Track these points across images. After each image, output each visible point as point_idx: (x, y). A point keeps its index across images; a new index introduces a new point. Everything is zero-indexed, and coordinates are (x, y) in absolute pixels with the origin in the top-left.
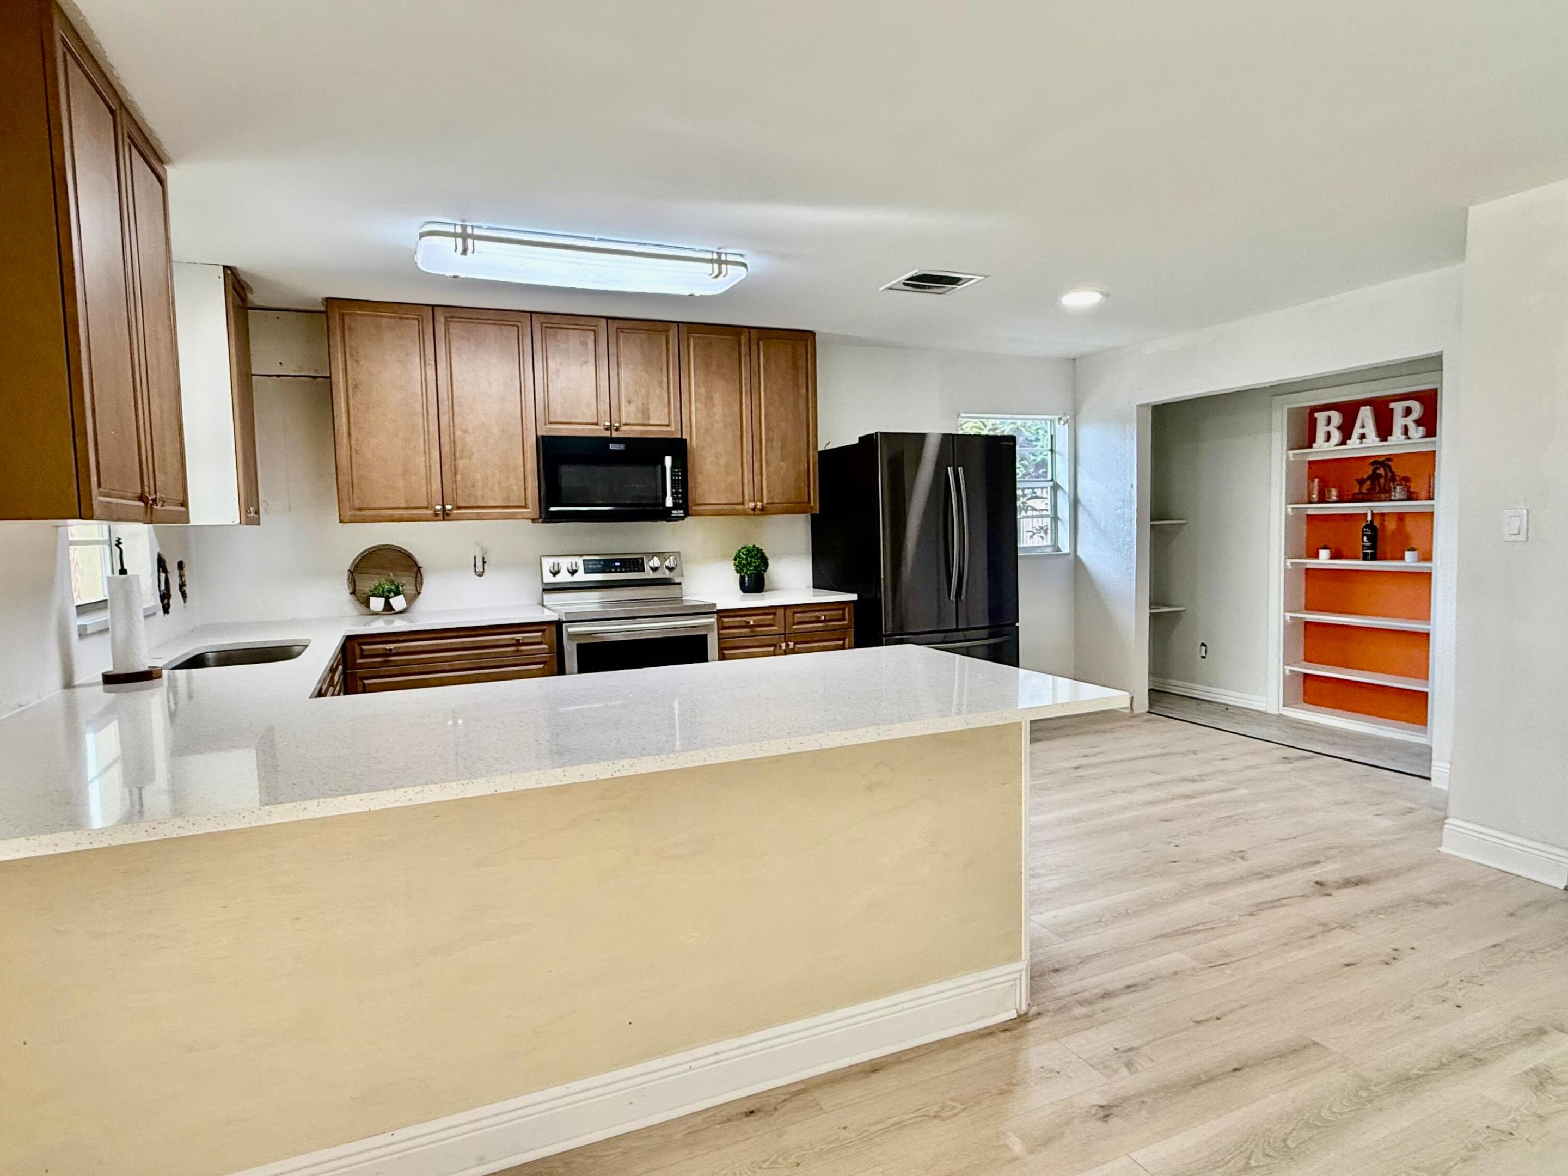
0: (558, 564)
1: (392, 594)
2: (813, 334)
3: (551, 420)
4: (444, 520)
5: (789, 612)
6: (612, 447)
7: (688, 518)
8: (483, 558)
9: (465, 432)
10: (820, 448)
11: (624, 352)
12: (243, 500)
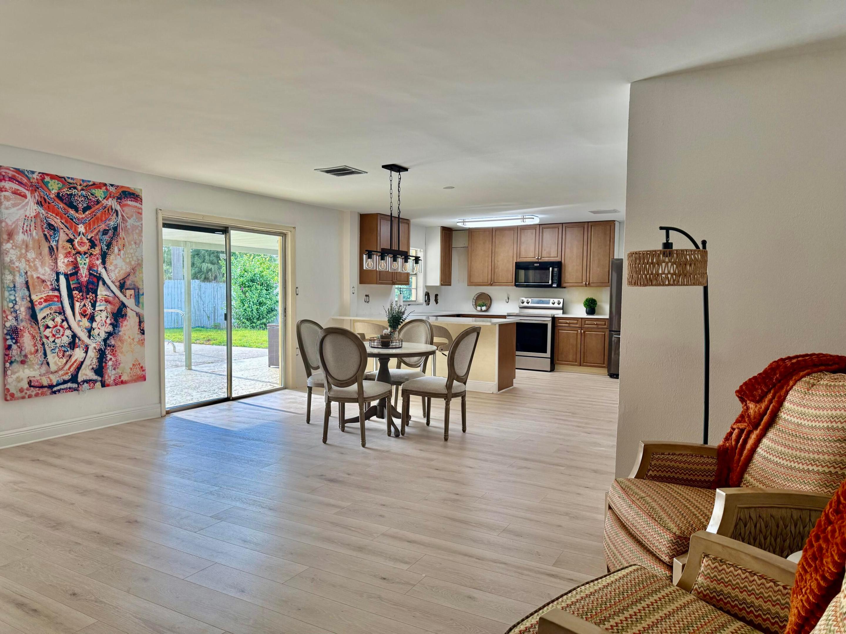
0: (524, 300)
1: (483, 306)
2: (614, 221)
3: (522, 257)
4: (492, 286)
5: (583, 320)
6: (535, 265)
7: (561, 287)
8: (508, 297)
9: (498, 262)
11: (545, 234)
12: (442, 280)
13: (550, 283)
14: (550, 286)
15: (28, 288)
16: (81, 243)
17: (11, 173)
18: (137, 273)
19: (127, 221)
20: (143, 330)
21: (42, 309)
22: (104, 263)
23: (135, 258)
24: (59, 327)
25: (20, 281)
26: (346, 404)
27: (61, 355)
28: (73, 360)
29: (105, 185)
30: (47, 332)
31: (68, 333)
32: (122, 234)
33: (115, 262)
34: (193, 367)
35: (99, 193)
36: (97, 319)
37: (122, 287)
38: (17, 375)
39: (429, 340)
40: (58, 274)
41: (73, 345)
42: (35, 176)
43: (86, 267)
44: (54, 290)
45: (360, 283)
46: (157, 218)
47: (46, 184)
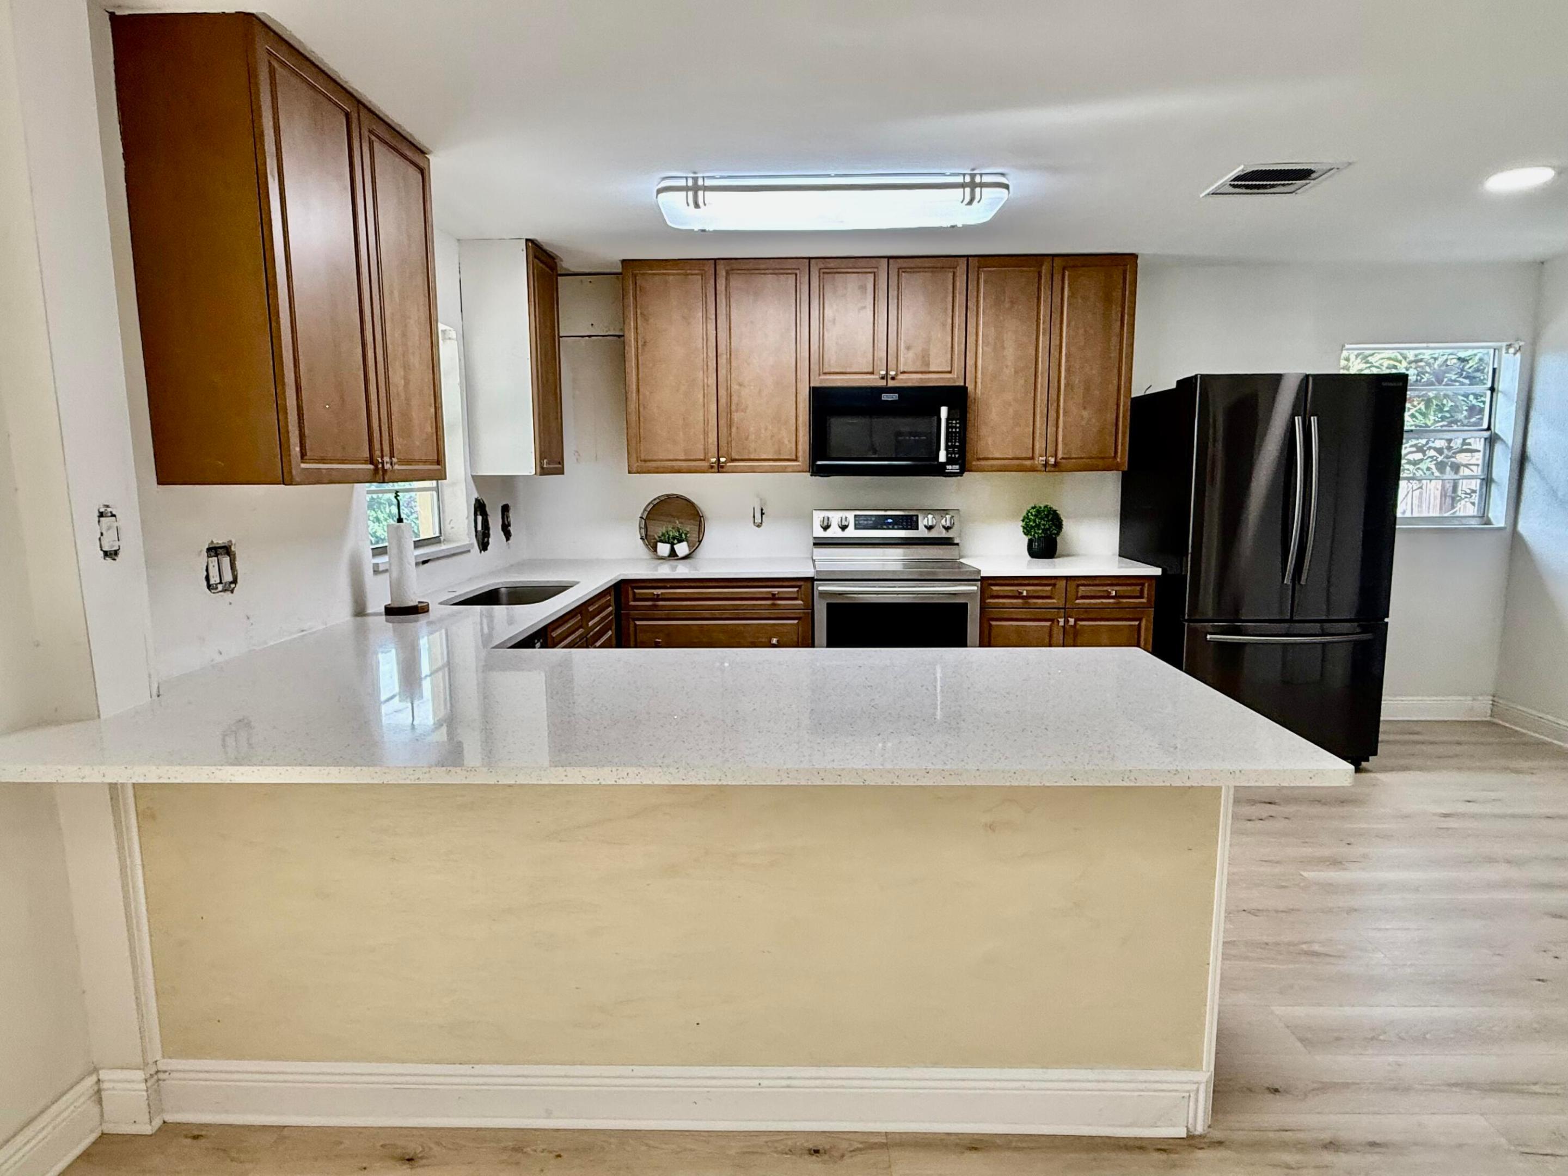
0: (828, 518)
1: (676, 541)
2: (1134, 257)
3: (826, 371)
4: (719, 472)
5: (1072, 584)
6: (885, 397)
7: (966, 473)
8: (762, 510)
9: (740, 385)
10: (1135, 394)
11: (906, 294)
13: (942, 457)
14: (940, 470)
45: (165, 477)
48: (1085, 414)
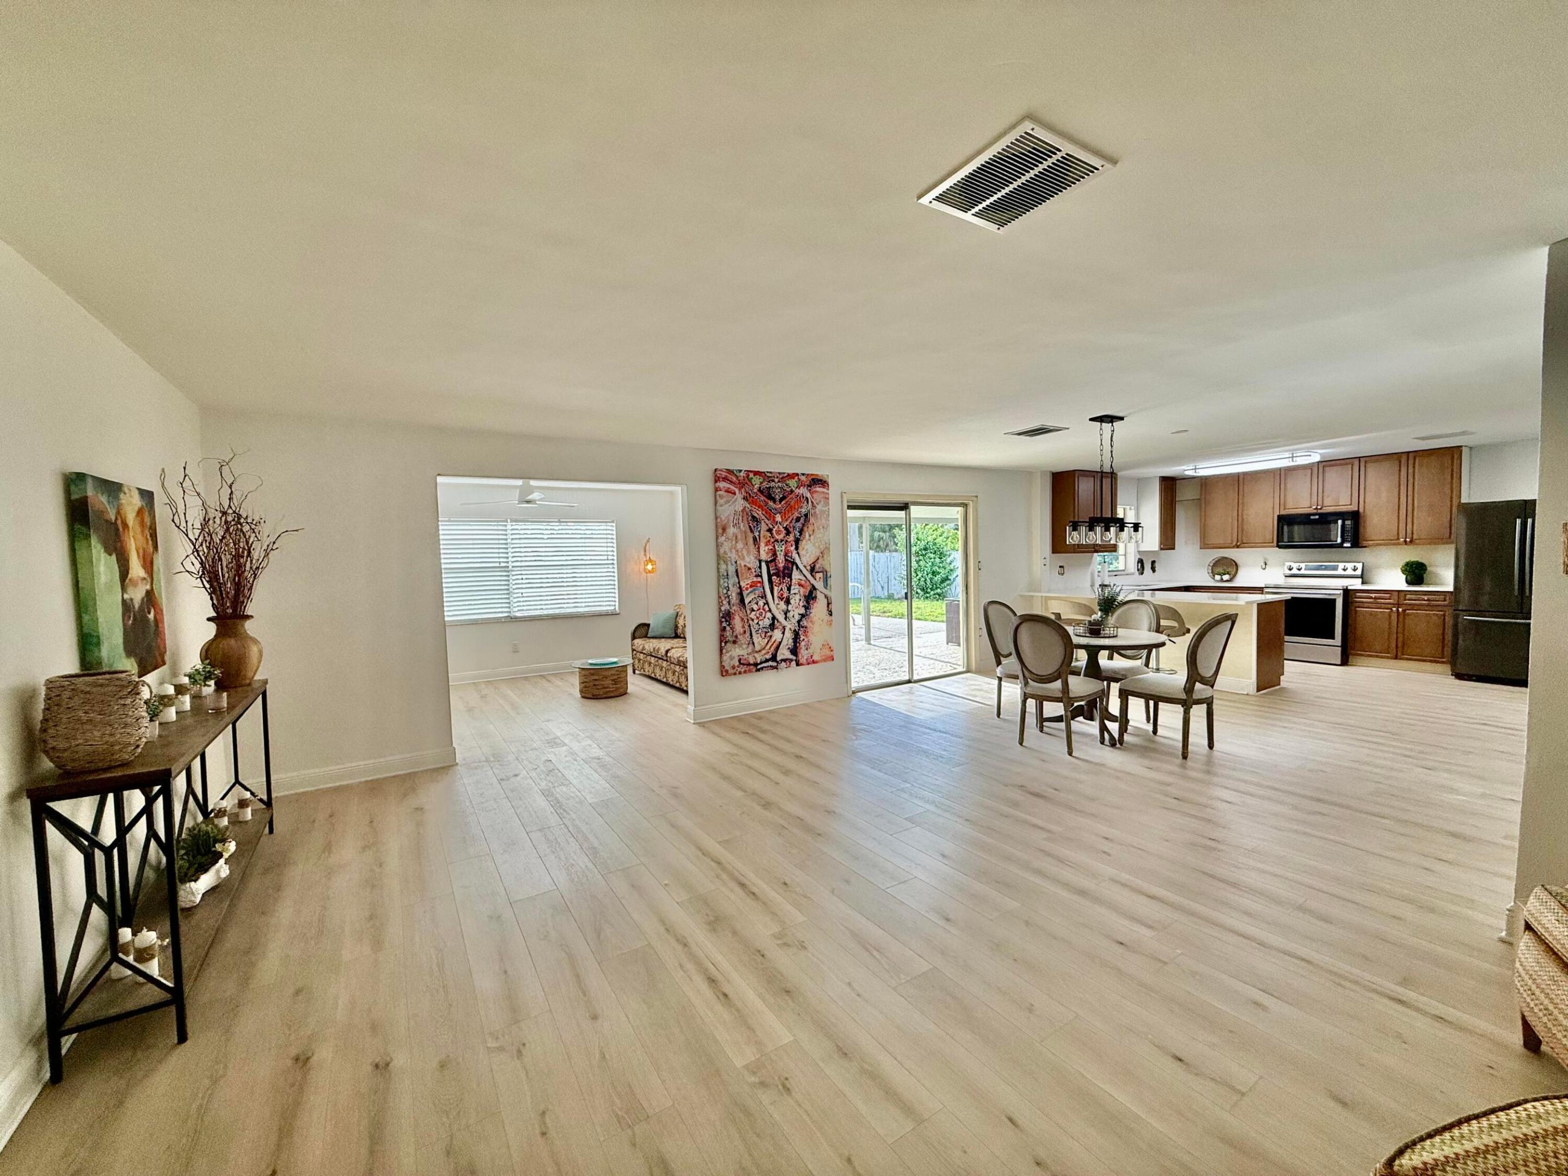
0: (1292, 566)
1: (1224, 574)
2: (1460, 447)
3: (1289, 508)
4: (1239, 548)
5: (1402, 594)
6: (1312, 517)
7: (1358, 547)
8: (1263, 562)
9: (1248, 515)
11: (1327, 475)
12: (1161, 543)
13: (1339, 540)
14: (1340, 546)
15: (737, 575)
16: (778, 532)
17: (724, 474)
18: (825, 556)
19: (815, 507)
20: (831, 611)
21: (748, 594)
22: (797, 548)
23: (823, 542)
24: (761, 610)
25: (732, 569)
26: (1045, 703)
27: (763, 635)
28: (773, 640)
29: (797, 475)
30: (753, 615)
31: (769, 615)
32: (812, 520)
33: (806, 547)
34: (872, 642)
35: (793, 483)
36: (792, 601)
37: (812, 570)
38: (730, 653)
39: (1154, 626)
40: (760, 561)
41: (772, 627)
42: (742, 474)
43: (782, 553)
44: (757, 576)
45: (1053, 552)
46: (842, 501)
47: (750, 480)
48: (1430, 519)
